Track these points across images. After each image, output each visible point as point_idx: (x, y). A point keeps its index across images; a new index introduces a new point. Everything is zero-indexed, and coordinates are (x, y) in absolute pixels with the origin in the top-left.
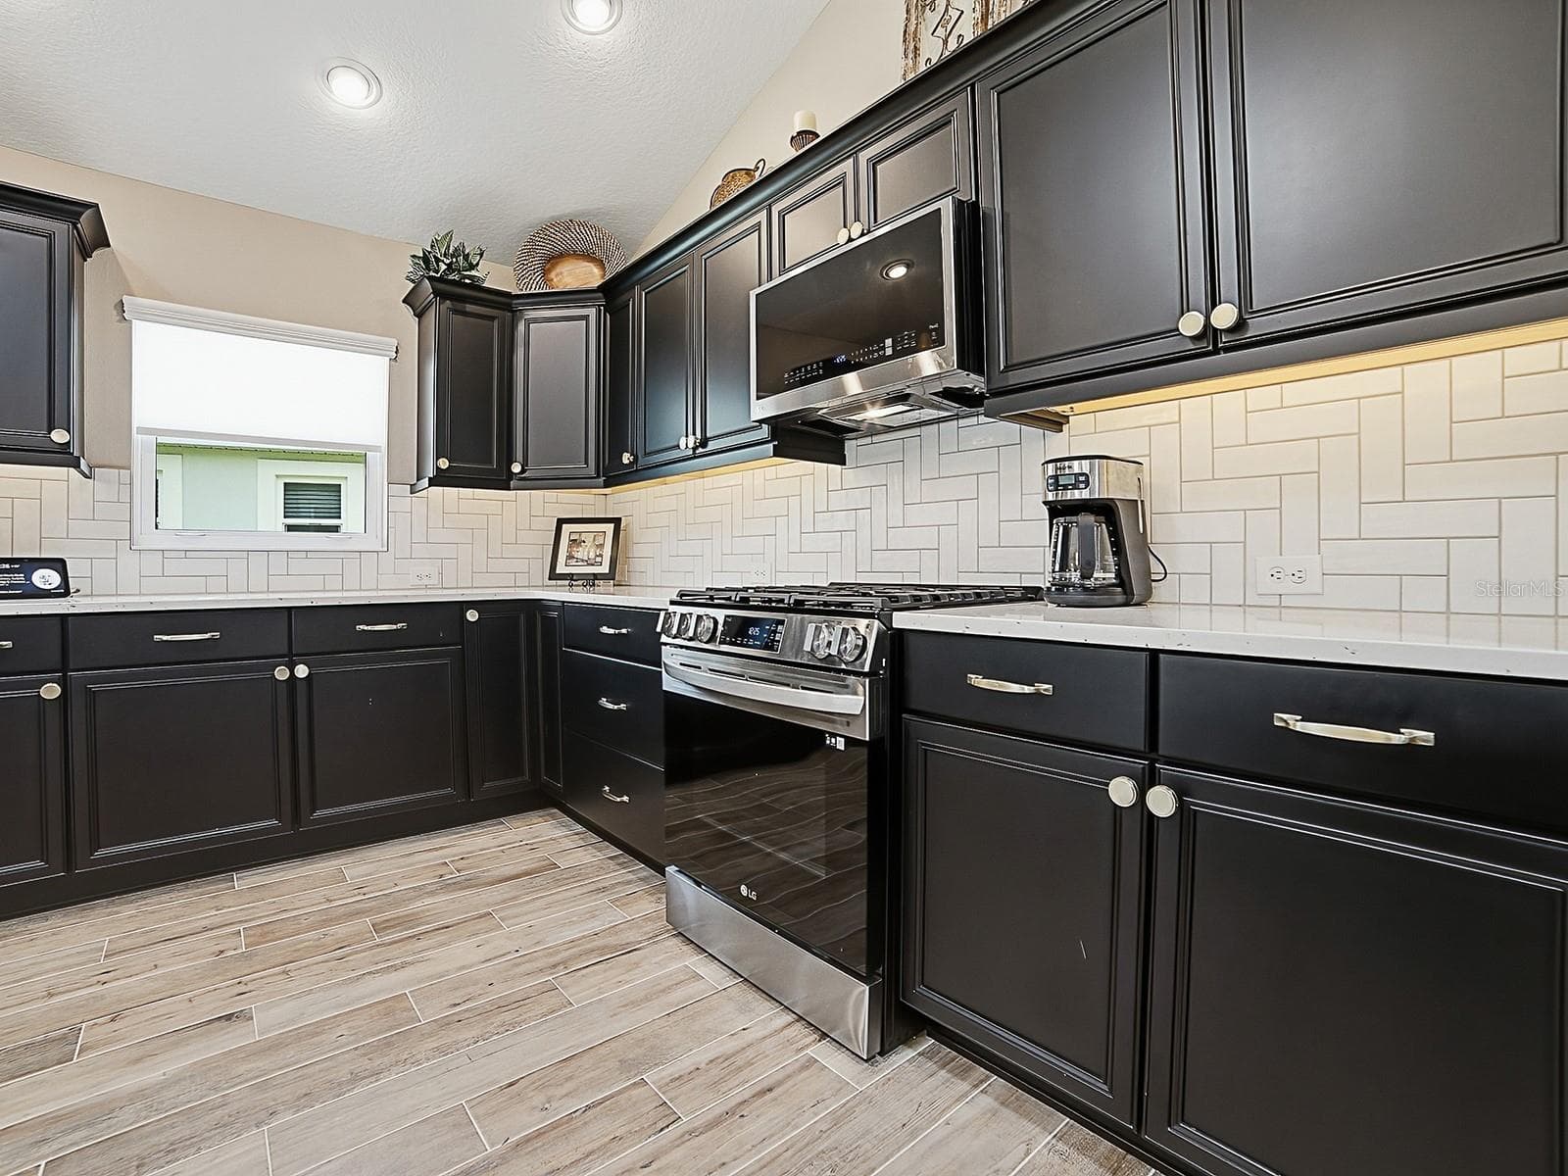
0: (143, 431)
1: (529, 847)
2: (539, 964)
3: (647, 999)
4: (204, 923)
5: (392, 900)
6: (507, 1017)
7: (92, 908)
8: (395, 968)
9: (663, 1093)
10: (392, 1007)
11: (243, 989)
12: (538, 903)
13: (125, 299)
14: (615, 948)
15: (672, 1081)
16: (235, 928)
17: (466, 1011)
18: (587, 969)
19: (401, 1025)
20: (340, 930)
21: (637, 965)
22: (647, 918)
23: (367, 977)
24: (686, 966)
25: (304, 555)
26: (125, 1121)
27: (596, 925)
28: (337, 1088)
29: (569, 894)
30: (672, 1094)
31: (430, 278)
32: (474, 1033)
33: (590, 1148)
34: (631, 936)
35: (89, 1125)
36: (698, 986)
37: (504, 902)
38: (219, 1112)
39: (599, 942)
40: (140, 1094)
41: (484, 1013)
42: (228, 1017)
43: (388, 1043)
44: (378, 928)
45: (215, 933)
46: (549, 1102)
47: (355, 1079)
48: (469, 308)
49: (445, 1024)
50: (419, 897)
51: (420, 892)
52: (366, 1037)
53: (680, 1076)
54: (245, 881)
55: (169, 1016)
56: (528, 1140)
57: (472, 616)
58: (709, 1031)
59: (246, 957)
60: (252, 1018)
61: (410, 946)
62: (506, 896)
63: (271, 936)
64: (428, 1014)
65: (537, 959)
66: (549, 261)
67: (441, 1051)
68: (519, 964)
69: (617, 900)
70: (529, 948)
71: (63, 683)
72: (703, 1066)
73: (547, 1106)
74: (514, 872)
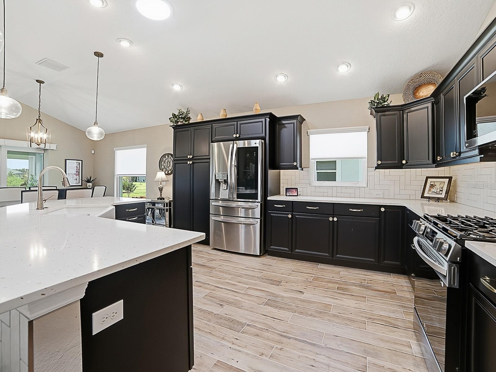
0: (312, 159)
1: (393, 285)
2: (367, 316)
3: (387, 341)
4: (309, 272)
5: (346, 283)
6: (348, 322)
7: (295, 261)
8: (334, 299)
9: (368, 364)
10: (328, 306)
11: (306, 288)
12: (381, 301)
13: (308, 131)
14: (391, 324)
15: (373, 364)
16: (312, 275)
17: (340, 315)
18: (378, 324)
19: (326, 311)
20: (330, 285)
21: (394, 332)
22: (410, 322)
23: (328, 298)
24: (409, 342)
25: (345, 188)
26: (278, 299)
27: (392, 315)
28: (307, 315)
29: (392, 303)
30: (370, 366)
31: (373, 108)
32: (338, 321)
33: (340, 360)
34: (400, 324)
35: (275, 297)
36: (408, 349)
37: (372, 296)
38: (289, 306)
39: (389, 320)
40: (282, 297)
41: (344, 319)
42: (301, 292)
43: (321, 312)
44: (338, 288)
45: (309, 275)
46: (341, 345)
47: (311, 315)
48: (386, 113)
49: (334, 316)
50: (352, 285)
51: (354, 284)
52: (318, 309)
53: (377, 365)
54: (321, 266)
55: (293, 286)
56: (330, 348)
57: (383, 209)
58: (398, 362)
59: (310, 282)
60: (303, 294)
61: (341, 296)
62: (374, 295)
63: (317, 280)
64: (333, 312)
65: (367, 314)
66: (416, 89)
67: (329, 320)
68: (362, 313)
69: (406, 312)
70: (367, 310)
71: (292, 215)
72: (386, 367)
73: (339, 345)
74: (382, 290)
